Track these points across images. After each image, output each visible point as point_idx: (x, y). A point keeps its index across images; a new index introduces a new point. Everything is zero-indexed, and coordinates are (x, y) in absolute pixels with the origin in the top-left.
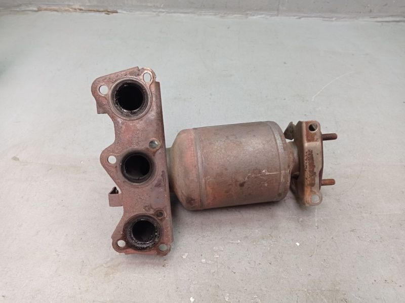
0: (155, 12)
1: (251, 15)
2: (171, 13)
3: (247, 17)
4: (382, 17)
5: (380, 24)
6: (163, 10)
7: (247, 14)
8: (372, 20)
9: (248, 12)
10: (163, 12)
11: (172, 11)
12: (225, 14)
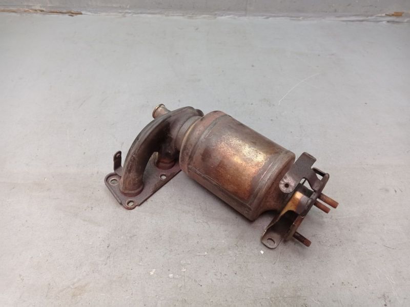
0: (121, 13)
1: (219, 15)
2: (138, 13)
3: (216, 18)
4: (346, 16)
5: (345, 23)
6: (130, 11)
7: (216, 14)
8: (337, 19)
9: (216, 13)
10: (130, 13)
11: (139, 11)
12: (193, 14)
